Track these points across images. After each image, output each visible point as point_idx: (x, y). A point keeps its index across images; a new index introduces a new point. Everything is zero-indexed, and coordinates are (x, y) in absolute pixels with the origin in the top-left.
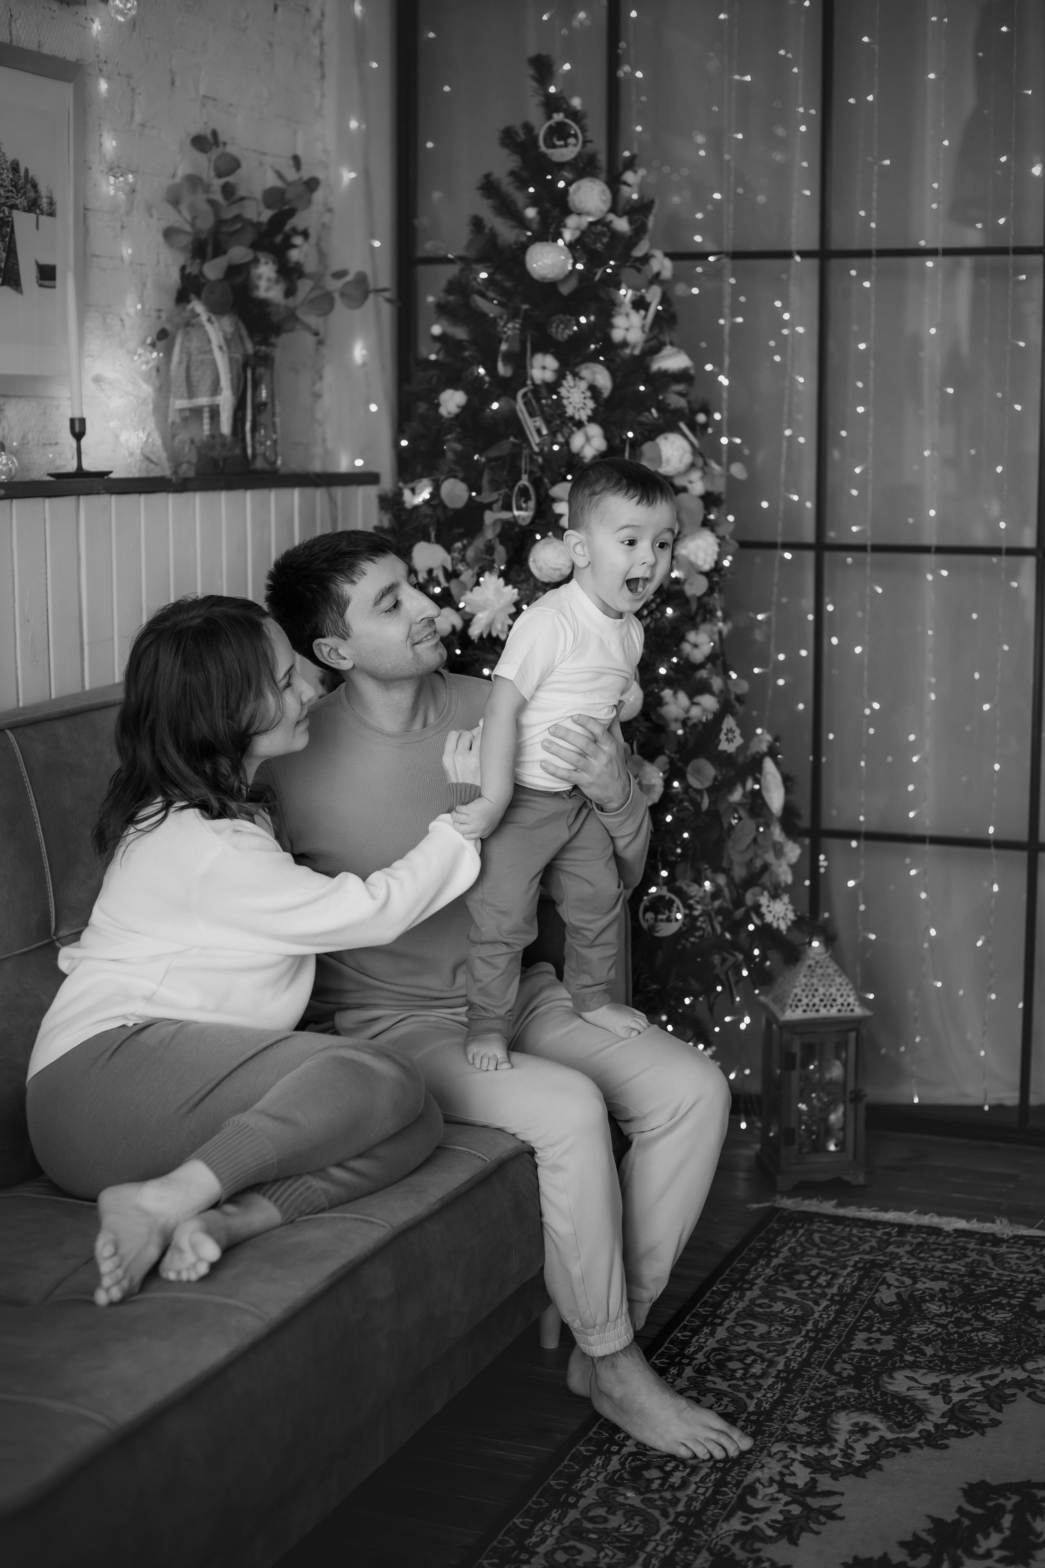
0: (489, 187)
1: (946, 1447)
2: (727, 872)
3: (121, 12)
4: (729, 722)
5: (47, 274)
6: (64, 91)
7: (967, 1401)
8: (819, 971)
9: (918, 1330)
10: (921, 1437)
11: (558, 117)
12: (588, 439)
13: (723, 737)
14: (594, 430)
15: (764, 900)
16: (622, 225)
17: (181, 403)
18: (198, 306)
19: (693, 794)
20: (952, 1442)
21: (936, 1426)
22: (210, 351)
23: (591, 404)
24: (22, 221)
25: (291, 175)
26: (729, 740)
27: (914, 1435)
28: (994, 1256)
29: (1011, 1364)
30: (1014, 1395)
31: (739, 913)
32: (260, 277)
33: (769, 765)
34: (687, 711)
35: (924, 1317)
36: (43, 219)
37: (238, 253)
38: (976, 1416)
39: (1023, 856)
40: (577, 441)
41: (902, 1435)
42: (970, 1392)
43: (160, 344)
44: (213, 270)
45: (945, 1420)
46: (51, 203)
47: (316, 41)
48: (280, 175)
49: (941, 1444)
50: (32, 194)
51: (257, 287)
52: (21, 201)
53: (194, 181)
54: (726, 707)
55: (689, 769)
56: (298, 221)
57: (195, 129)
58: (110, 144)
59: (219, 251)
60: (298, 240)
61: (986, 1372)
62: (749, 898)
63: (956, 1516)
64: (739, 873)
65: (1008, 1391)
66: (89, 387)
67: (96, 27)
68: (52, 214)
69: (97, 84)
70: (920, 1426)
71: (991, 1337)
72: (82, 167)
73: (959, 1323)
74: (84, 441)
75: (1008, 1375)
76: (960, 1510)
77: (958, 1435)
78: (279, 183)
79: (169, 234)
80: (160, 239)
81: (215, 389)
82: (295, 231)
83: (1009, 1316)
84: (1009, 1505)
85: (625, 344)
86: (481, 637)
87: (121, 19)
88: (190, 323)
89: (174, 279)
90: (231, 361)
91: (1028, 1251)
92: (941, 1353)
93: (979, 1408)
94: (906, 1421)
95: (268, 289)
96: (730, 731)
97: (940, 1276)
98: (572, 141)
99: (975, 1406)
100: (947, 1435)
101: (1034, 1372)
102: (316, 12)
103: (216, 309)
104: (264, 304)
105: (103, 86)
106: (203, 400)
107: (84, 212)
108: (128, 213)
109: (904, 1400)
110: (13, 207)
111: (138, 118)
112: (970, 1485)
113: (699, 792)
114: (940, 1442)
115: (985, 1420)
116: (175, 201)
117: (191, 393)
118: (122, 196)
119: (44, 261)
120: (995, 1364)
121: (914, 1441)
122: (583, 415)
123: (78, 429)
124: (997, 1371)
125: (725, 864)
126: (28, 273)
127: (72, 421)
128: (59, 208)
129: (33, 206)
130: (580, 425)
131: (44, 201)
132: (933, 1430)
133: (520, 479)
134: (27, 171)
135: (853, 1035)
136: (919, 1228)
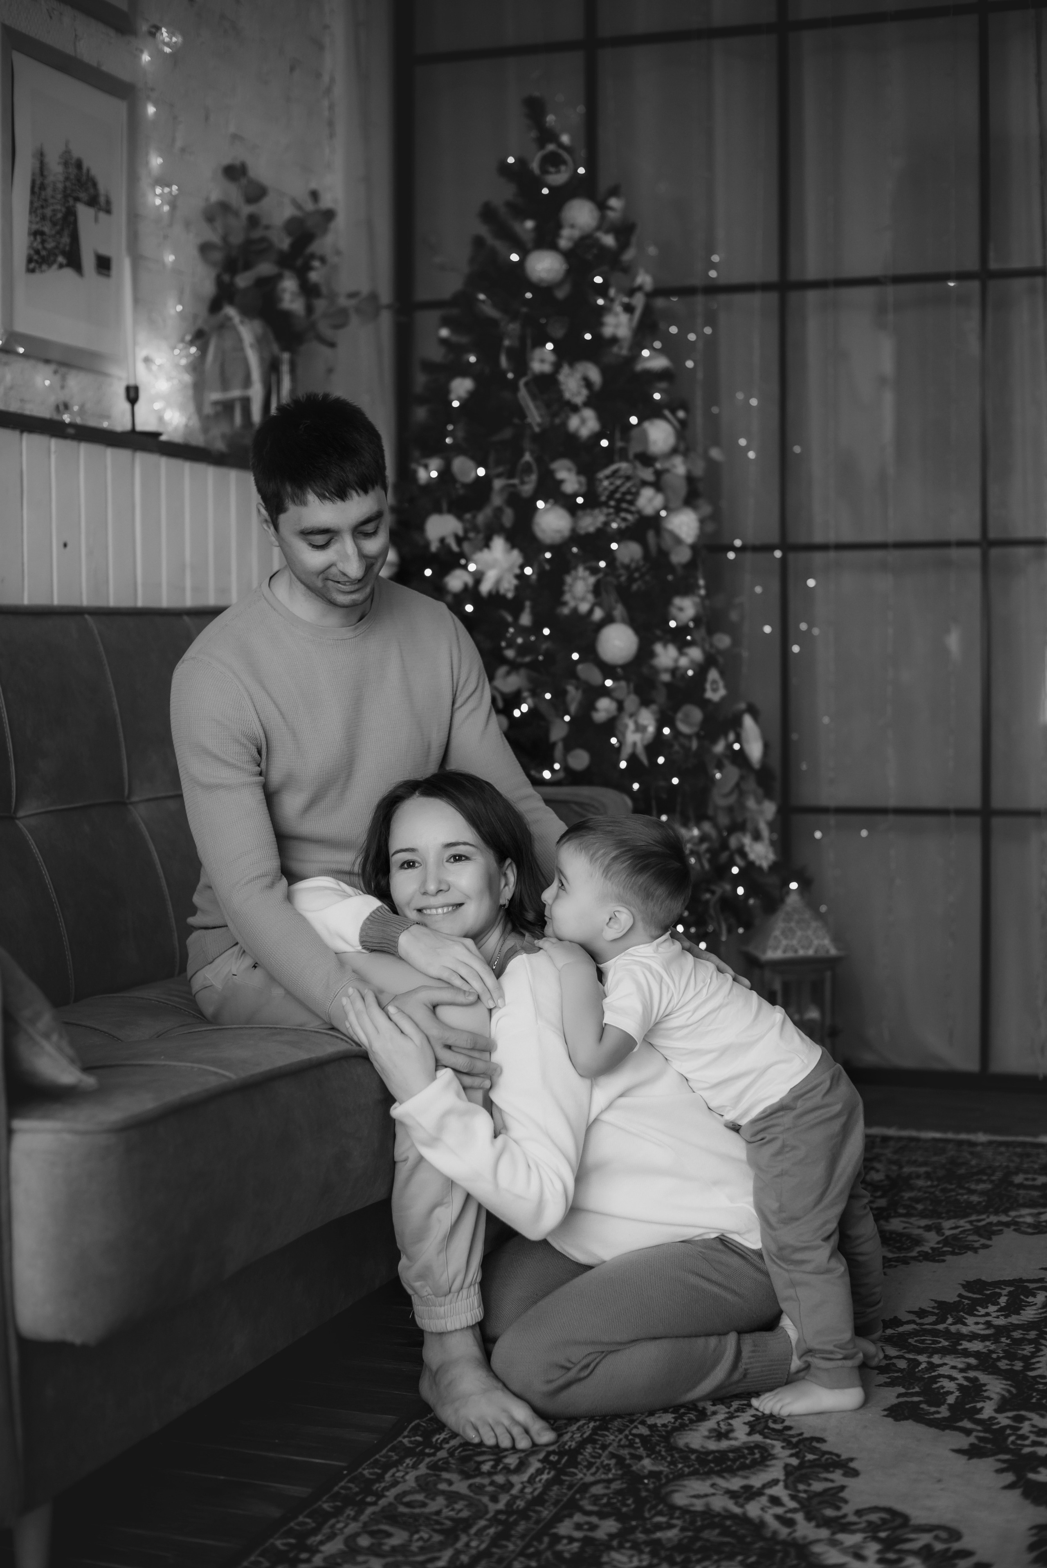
0: (488, 214)
1: (944, 1261)
2: (712, 820)
3: (168, 45)
4: (713, 674)
5: (104, 264)
6: (121, 107)
7: (959, 1234)
8: (796, 917)
9: (907, 1195)
10: (920, 1255)
11: (551, 147)
12: (583, 421)
13: (708, 686)
14: (589, 414)
15: (747, 840)
16: (609, 240)
17: (216, 396)
18: (231, 311)
19: (683, 740)
20: (948, 1258)
21: (932, 1248)
22: (242, 349)
23: (585, 392)
24: (84, 213)
25: (310, 206)
26: (715, 690)
27: (914, 1254)
28: (972, 1153)
29: (996, 1213)
30: (1001, 1230)
31: (724, 856)
32: (284, 290)
33: (748, 721)
34: (676, 661)
35: (912, 1188)
36: (102, 215)
37: (265, 268)
38: (968, 1243)
39: (976, 822)
40: (574, 423)
41: (902, 1255)
42: (960, 1229)
43: (198, 342)
44: (243, 281)
45: (940, 1246)
46: (108, 202)
47: (326, 103)
48: (299, 207)
49: (938, 1260)
50: (92, 191)
51: (280, 300)
52: (83, 195)
53: (224, 207)
54: (710, 661)
55: (680, 715)
56: (315, 247)
57: (227, 161)
58: (156, 161)
59: (248, 266)
60: (316, 263)
61: (974, 1218)
62: (733, 842)
63: (958, 1299)
64: (724, 820)
65: (995, 1228)
66: (141, 367)
67: (146, 58)
68: (108, 211)
69: (145, 109)
70: (918, 1249)
71: (975, 1198)
72: (133, 179)
73: (944, 1191)
74: (138, 407)
75: (994, 1219)
76: (960, 1295)
77: (953, 1253)
78: (297, 213)
79: (205, 249)
80: (194, 252)
81: (247, 382)
82: (312, 256)
83: (988, 1186)
84: (1004, 1292)
85: (614, 340)
86: (490, 594)
87: (167, 50)
88: (224, 326)
89: (208, 288)
90: (262, 360)
91: (1003, 1149)
92: (931, 1208)
93: (970, 1238)
94: (905, 1246)
95: (292, 301)
96: (714, 682)
97: (925, 1164)
98: (563, 168)
99: (966, 1237)
100: (944, 1254)
101: (1016, 1217)
102: (326, 79)
103: (247, 312)
104: (287, 315)
105: (151, 110)
106: (236, 393)
107: (134, 217)
108: (171, 225)
109: (901, 1235)
110: (77, 199)
111: (179, 144)
112: (967, 1282)
113: (689, 737)
114: (937, 1258)
115: (977, 1245)
116: (210, 218)
117: (225, 385)
118: (166, 208)
119: (104, 251)
120: (980, 1213)
121: (914, 1258)
122: (579, 400)
123: (133, 395)
124: (984, 1217)
125: (710, 812)
126: (88, 262)
127: (128, 389)
128: (114, 208)
129: (93, 202)
130: (575, 409)
131: (102, 200)
132: (930, 1251)
133: (521, 455)
134: (88, 171)
135: (828, 974)
136: (900, 1139)
